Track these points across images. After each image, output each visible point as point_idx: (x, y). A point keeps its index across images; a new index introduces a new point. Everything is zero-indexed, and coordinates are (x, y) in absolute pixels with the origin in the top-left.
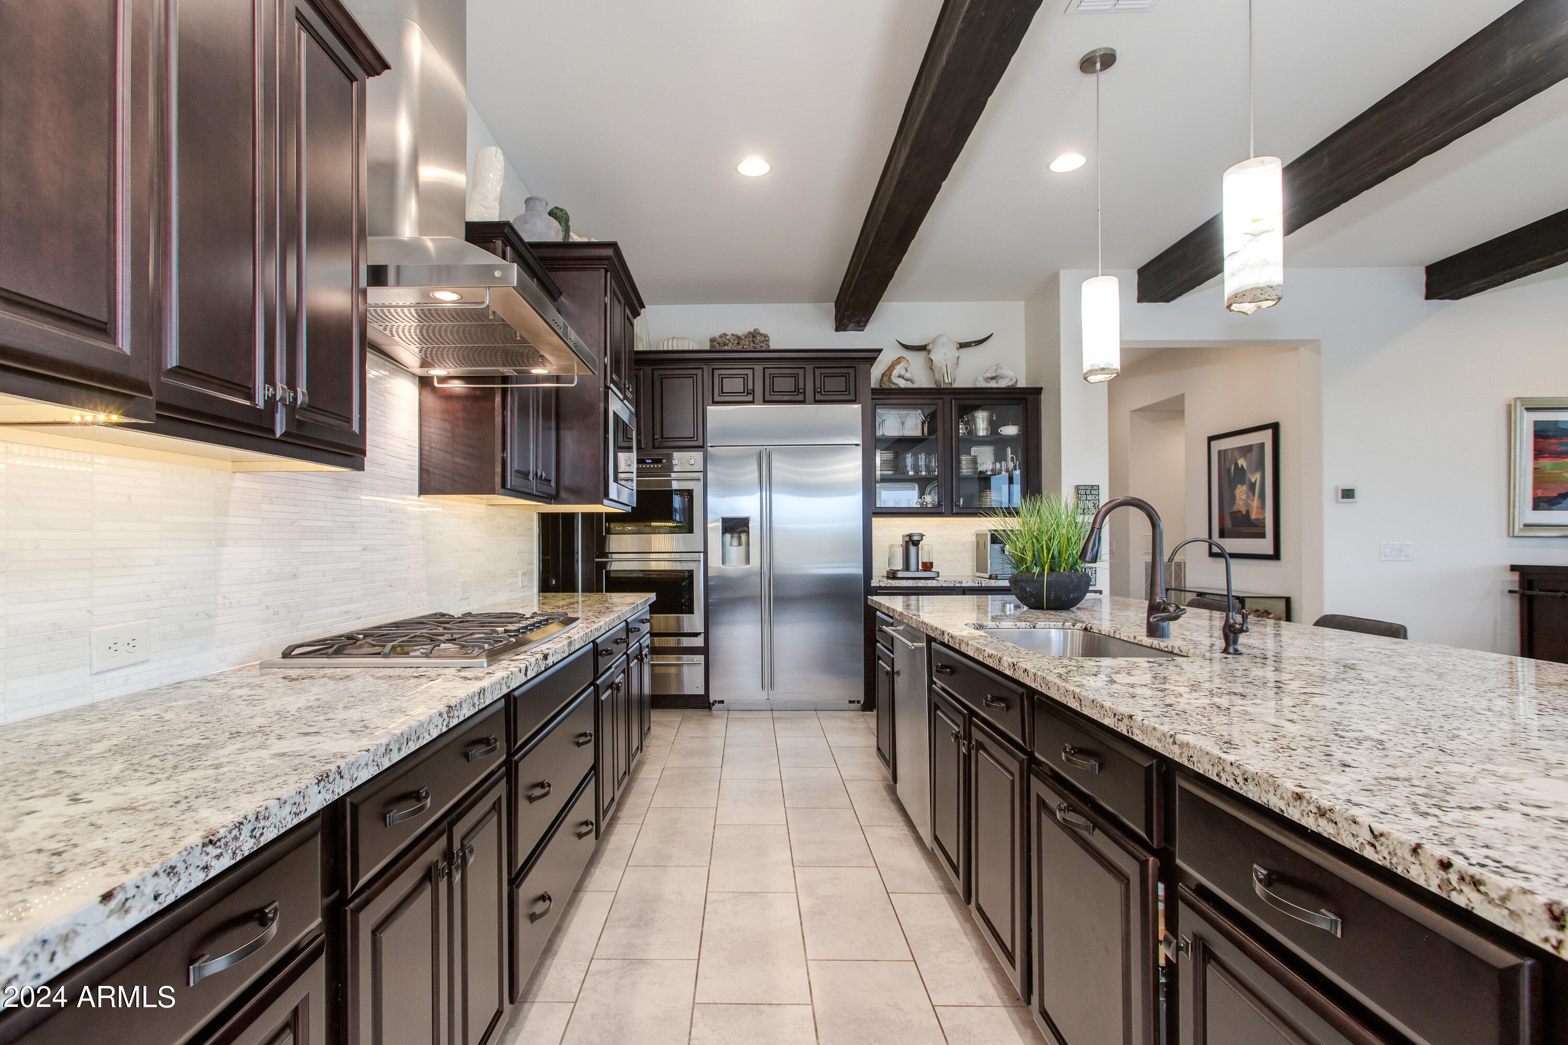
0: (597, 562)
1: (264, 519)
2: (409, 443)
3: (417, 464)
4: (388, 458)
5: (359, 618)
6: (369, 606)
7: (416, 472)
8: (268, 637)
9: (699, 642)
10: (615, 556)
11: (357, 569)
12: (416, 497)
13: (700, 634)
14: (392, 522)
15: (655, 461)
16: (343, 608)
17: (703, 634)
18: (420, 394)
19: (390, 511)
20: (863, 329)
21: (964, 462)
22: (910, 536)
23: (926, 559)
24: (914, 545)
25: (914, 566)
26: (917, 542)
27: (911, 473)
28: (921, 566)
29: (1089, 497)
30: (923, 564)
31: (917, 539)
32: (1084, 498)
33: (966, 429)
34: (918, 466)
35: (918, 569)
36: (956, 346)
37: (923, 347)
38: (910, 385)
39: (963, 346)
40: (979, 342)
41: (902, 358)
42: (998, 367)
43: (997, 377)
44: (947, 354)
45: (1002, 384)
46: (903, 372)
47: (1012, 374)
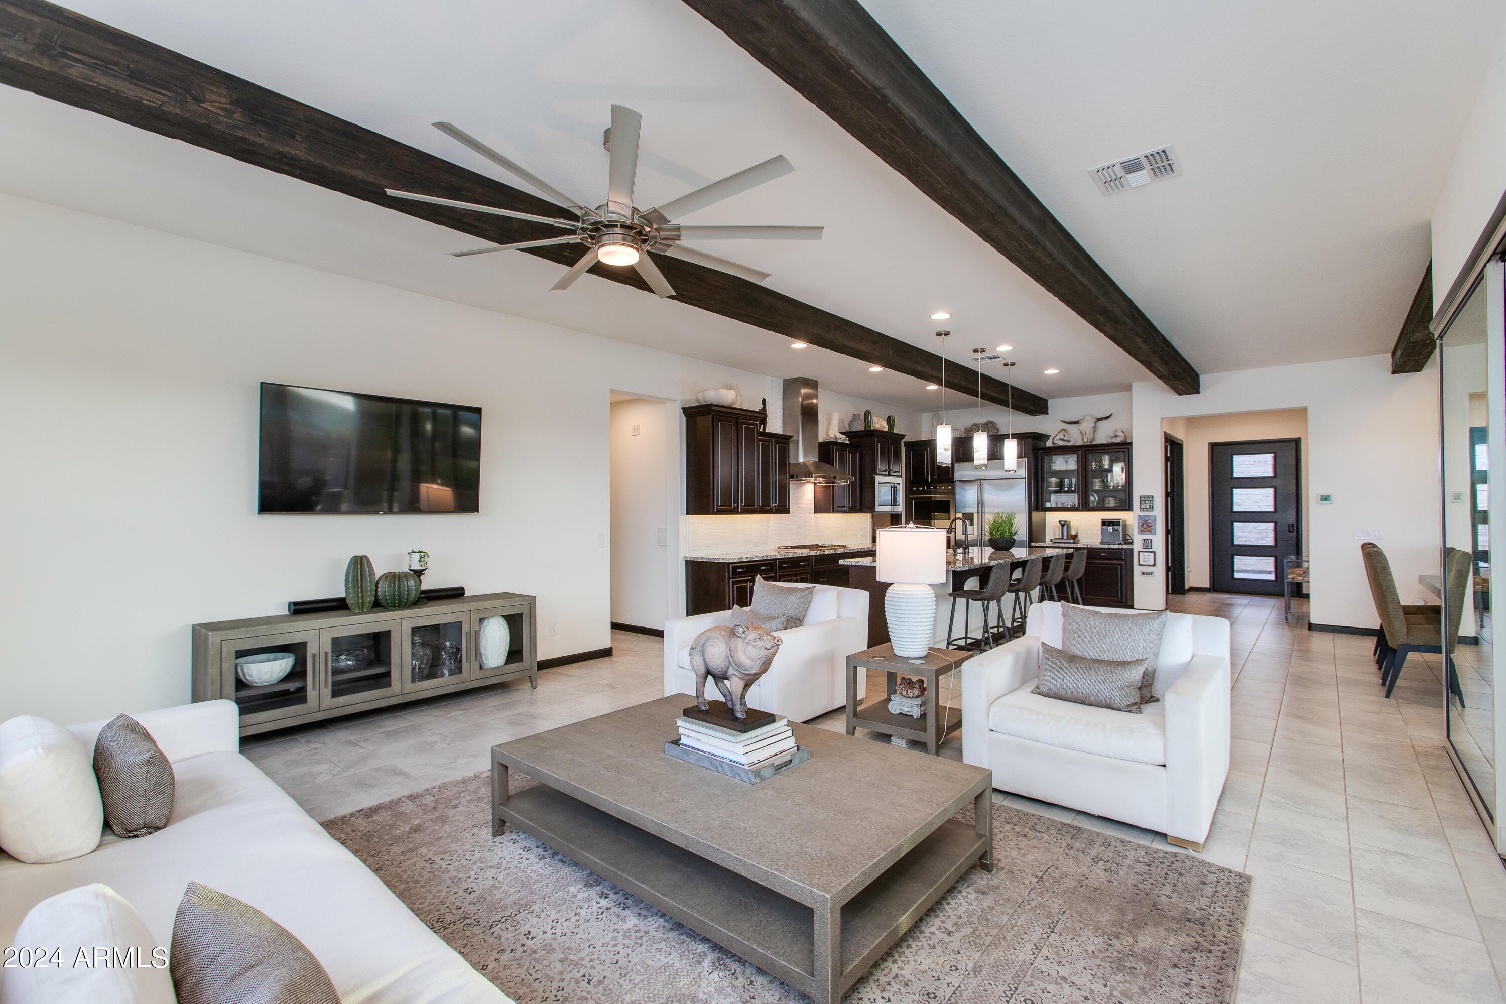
2: (811, 500)
3: (813, 506)
18: (814, 487)
20: (1047, 414)
21: (1097, 483)
22: (1060, 521)
23: (1073, 533)
24: (1063, 525)
25: (1065, 537)
26: (1064, 524)
27: (1066, 489)
28: (1069, 537)
29: (1146, 502)
30: (1072, 536)
31: (1063, 523)
32: (1143, 502)
33: (1097, 465)
34: (1071, 485)
35: (1068, 538)
36: (1094, 420)
37: (1077, 422)
38: (1066, 444)
39: (1099, 419)
40: (1107, 418)
41: (1063, 429)
42: (1116, 430)
43: (1116, 436)
44: (1087, 426)
45: (1118, 440)
46: (1062, 437)
47: (1122, 434)
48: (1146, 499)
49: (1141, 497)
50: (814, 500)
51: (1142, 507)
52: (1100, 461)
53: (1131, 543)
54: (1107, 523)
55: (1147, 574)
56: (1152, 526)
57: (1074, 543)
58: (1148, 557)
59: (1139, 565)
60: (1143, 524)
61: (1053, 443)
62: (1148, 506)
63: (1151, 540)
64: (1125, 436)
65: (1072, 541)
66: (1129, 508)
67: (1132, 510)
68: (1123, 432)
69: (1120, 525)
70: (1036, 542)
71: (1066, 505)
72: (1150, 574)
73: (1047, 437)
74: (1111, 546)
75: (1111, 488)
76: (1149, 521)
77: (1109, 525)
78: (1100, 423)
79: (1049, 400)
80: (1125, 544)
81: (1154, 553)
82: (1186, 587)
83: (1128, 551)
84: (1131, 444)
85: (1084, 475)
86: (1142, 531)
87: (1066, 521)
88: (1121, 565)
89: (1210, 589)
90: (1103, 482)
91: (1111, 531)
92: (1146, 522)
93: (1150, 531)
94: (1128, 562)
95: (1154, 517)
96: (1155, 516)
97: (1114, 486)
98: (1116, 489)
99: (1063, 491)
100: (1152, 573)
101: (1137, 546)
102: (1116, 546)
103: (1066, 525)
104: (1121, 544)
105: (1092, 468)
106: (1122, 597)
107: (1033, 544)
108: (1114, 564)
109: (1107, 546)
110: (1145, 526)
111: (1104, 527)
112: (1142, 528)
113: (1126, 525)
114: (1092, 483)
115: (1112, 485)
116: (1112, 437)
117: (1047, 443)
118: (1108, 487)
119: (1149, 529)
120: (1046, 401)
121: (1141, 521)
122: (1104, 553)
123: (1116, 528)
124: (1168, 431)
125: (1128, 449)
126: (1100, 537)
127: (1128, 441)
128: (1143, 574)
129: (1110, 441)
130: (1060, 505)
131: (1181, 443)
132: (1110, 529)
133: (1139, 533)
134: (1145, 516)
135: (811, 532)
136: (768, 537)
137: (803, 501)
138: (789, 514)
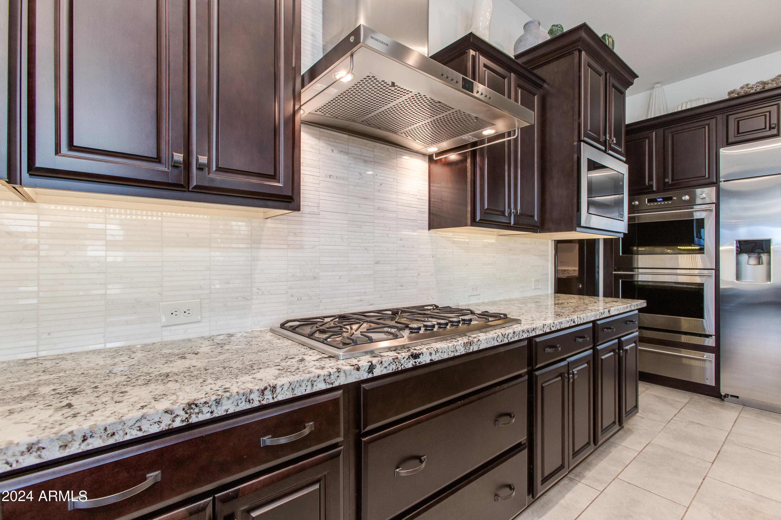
0: (615, 274)
1: (290, 245)
2: (419, 197)
3: (427, 210)
4: (399, 207)
5: (372, 304)
6: (381, 297)
7: (426, 215)
8: (293, 312)
9: (711, 342)
10: (640, 271)
11: (370, 275)
12: (426, 232)
13: (711, 336)
14: (403, 246)
15: (665, 199)
16: (358, 298)
17: (714, 337)
18: (429, 167)
19: (401, 240)
50: (427, 198)
135: (419, 274)
136: (255, 290)
137: (395, 197)
138: (298, 209)
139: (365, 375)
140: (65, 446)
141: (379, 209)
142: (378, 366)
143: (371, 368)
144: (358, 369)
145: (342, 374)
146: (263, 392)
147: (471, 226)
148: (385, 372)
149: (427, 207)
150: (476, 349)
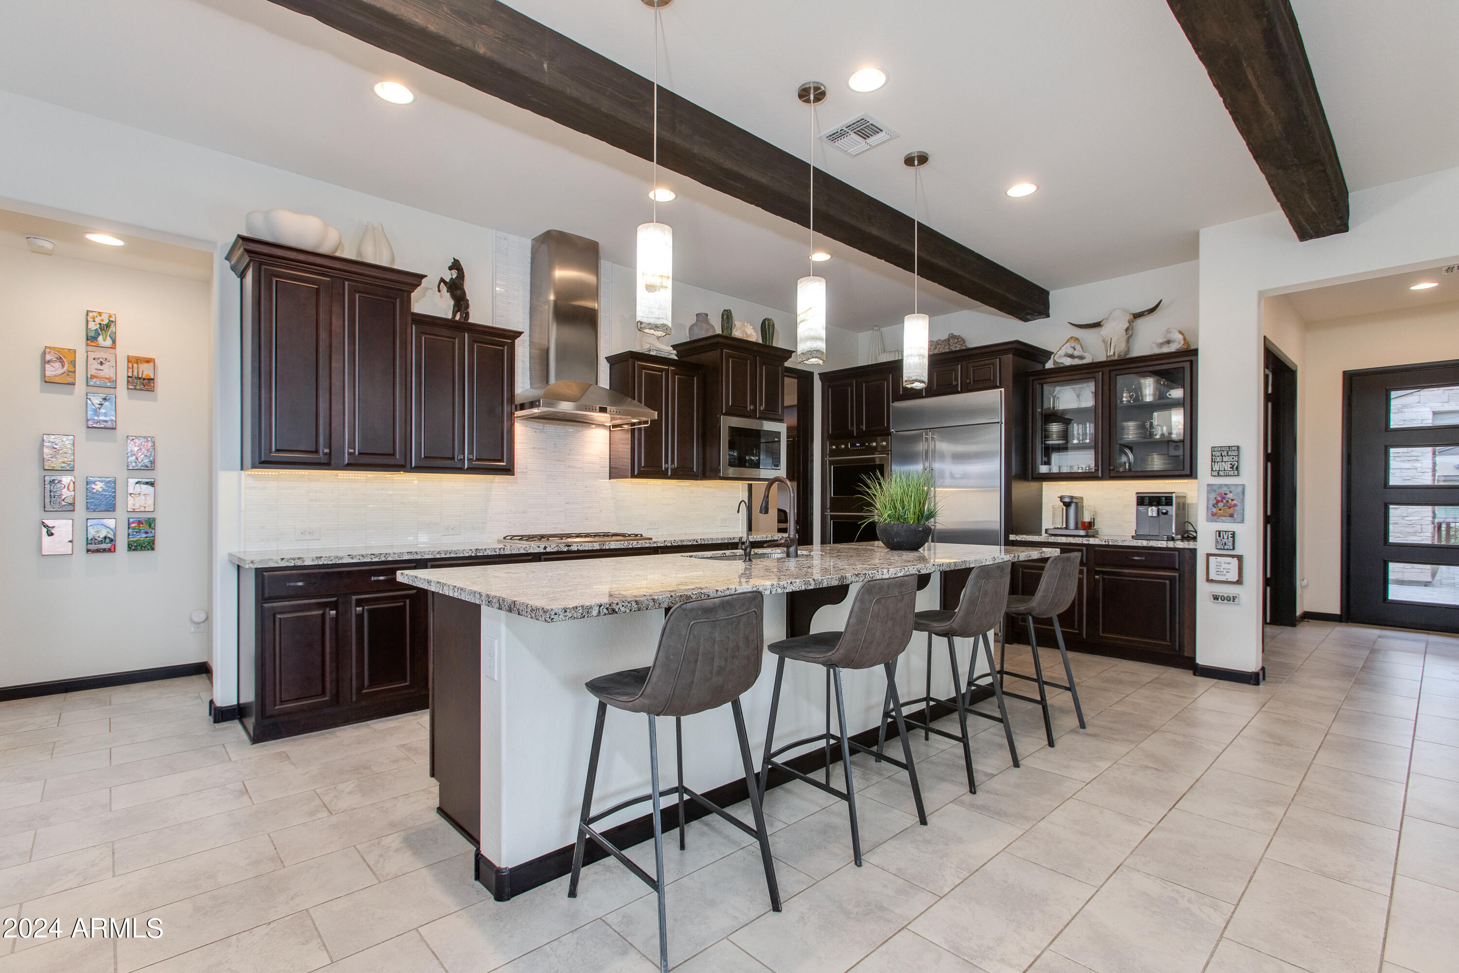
3: (608, 466)
7: (607, 469)
12: (607, 481)
14: (588, 492)
18: (610, 436)
20: (1048, 316)
21: (1131, 428)
22: (1061, 498)
23: (1087, 519)
24: (1067, 505)
25: (1072, 524)
26: (1068, 503)
27: (1075, 441)
28: (1080, 526)
29: (1225, 459)
30: (1083, 523)
31: (1067, 500)
32: (1219, 459)
33: (1131, 397)
34: (1084, 434)
35: (1077, 528)
36: (1129, 317)
37: (1097, 325)
38: (1077, 362)
39: (1137, 316)
40: (1152, 311)
41: (1071, 338)
42: (1168, 331)
43: (1168, 342)
44: (1114, 330)
45: (1173, 348)
46: (1070, 351)
47: (1180, 337)
48: (1224, 453)
49: (1213, 449)
50: (608, 457)
51: (1216, 467)
52: (1139, 390)
53: (1194, 539)
54: (1147, 501)
55: (1223, 598)
56: (1235, 505)
57: (1087, 536)
58: (1224, 566)
59: (1208, 580)
60: (1218, 502)
61: (1055, 362)
62: (1227, 467)
63: (1233, 534)
64: (1185, 339)
65: (1082, 533)
66: (1191, 473)
67: (1196, 478)
68: (1180, 332)
69: (1171, 505)
70: (1017, 533)
71: (1075, 470)
72: (1231, 599)
73: (1047, 354)
74: (1153, 544)
75: (1158, 437)
76: (1230, 496)
77: (1151, 505)
78: (1140, 322)
79: (1051, 293)
80: (1183, 539)
81: (1240, 558)
82: (1299, 612)
83: (1187, 555)
84: (1195, 352)
85: (1107, 414)
86: (1214, 516)
87: (1072, 497)
88: (1172, 579)
89: (1340, 616)
90: (1142, 427)
91: (1155, 514)
92: (1223, 498)
93: (1231, 516)
94: (1187, 576)
95: (1240, 489)
96: (1244, 485)
97: (1162, 435)
98: (1167, 442)
99: (1069, 445)
100: (1234, 598)
101: (1204, 544)
102: (1163, 544)
103: (1073, 505)
104: (1173, 539)
105: (1122, 401)
106: (1172, 639)
107: (1012, 537)
108: (1159, 577)
109: (1144, 543)
110: (1221, 505)
111: (1141, 508)
112: (1214, 510)
113: (1184, 504)
114: (1123, 428)
115: (1160, 433)
116: (1161, 345)
117: (1046, 365)
118: (1151, 435)
119: (1231, 511)
120: (1048, 293)
121: (1213, 496)
122: (1138, 555)
123: (1164, 509)
124: (1269, 337)
125: (1191, 362)
126: (1133, 526)
127: (1193, 347)
128: (1216, 598)
129: (1157, 351)
130: (1065, 470)
131: (1294, 369)
132: (1152, 511)
133: (1208, 520)
134: (1221, 486)
135: (601, 512)
136: (488, 518)
137: (582, 457)
138: (513, 475)
139: (542, 551)
140: (445, 554)
141: (569, 467)
142: (549, 547)
143: (545, 548)
144: (539, 547)
145: (531, 548)
146: (500, 549)
147: (631, 478)
148: (552, 550)
149: (608, 463)
150: (607, 548)
